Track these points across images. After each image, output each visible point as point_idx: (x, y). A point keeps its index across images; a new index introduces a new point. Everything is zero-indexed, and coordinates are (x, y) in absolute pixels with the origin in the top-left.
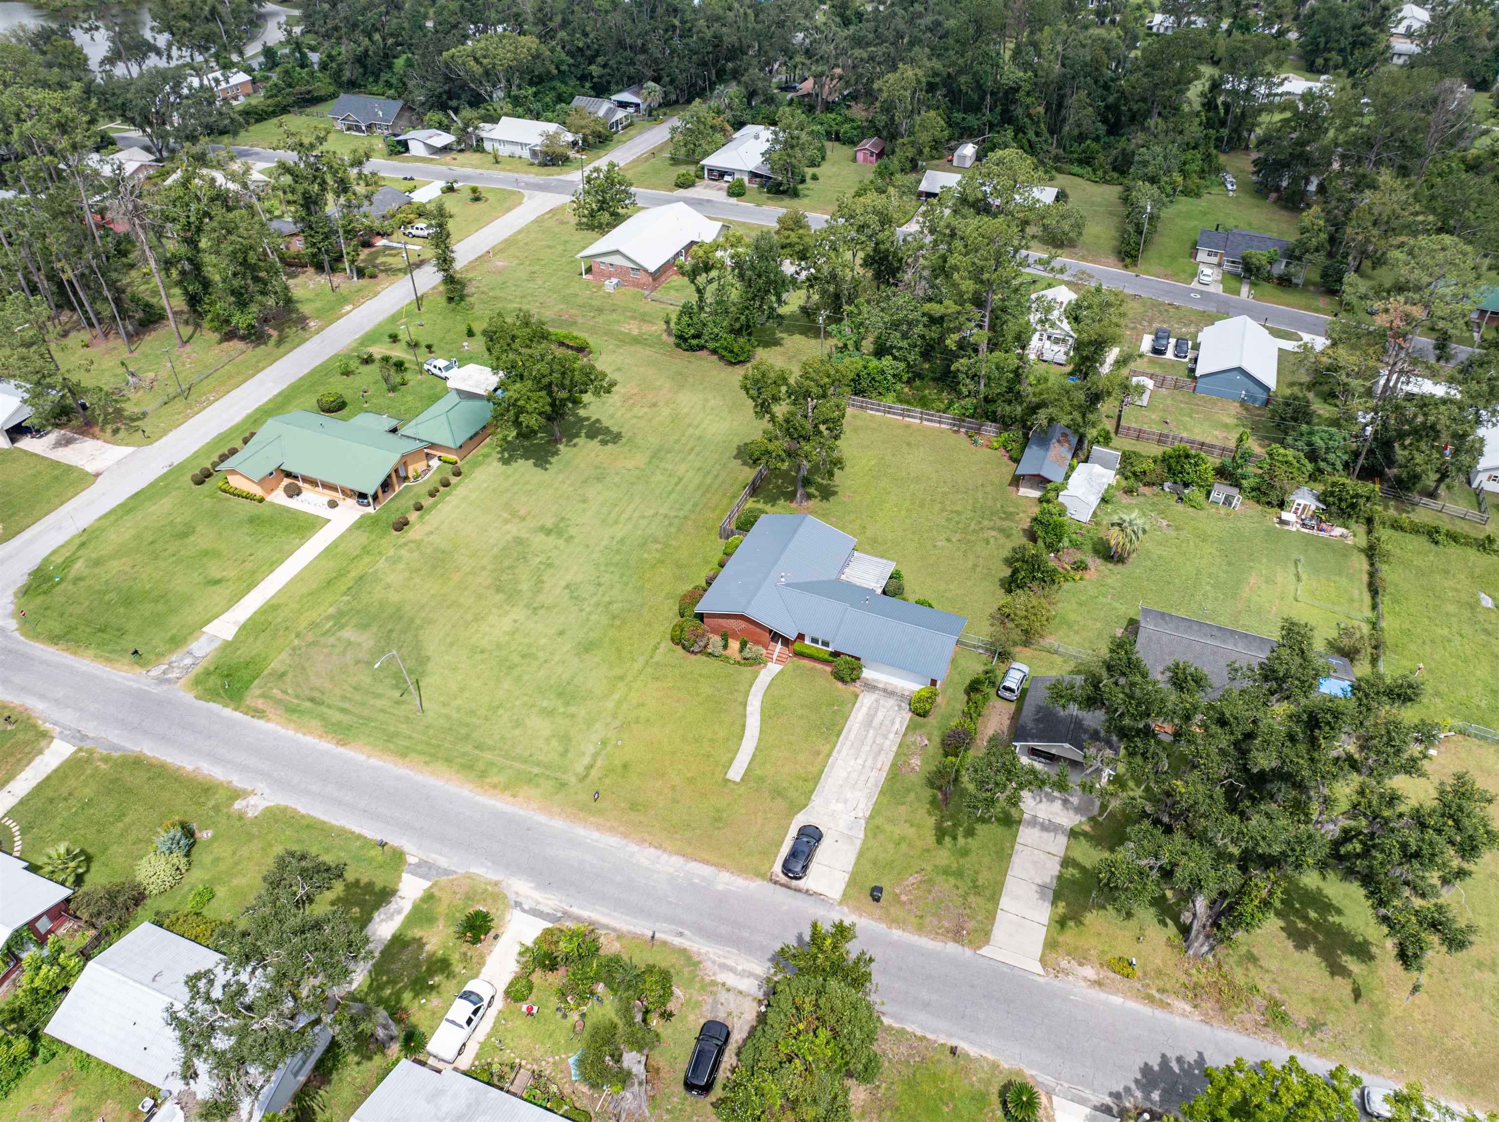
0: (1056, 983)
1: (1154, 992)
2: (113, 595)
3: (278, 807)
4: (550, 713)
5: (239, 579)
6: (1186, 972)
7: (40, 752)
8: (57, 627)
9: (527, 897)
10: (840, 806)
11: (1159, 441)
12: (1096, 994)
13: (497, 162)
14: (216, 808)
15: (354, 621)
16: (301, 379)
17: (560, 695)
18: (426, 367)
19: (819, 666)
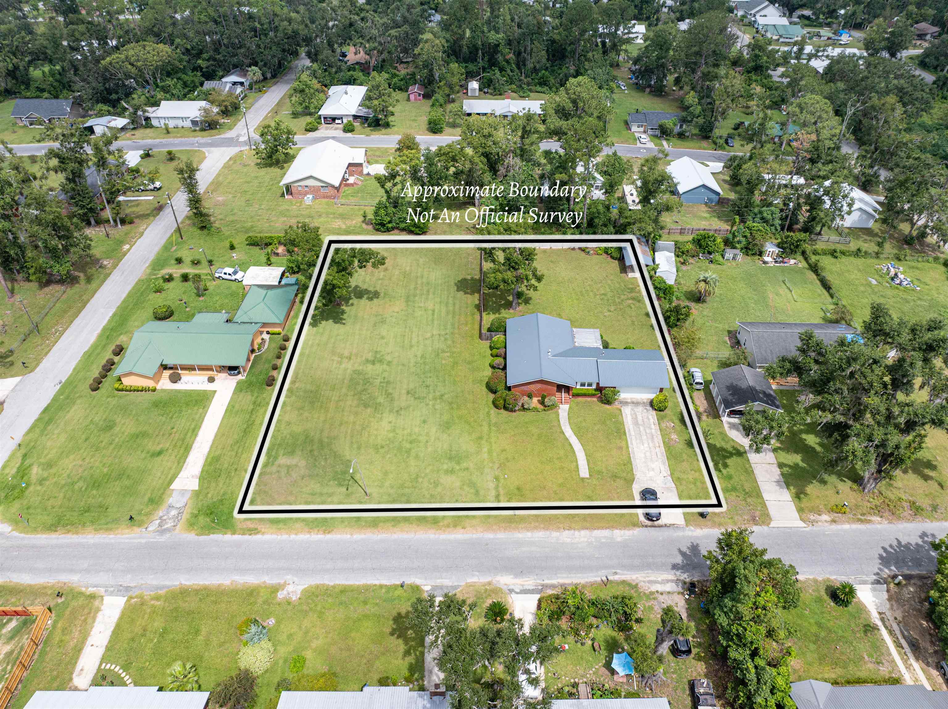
0: (814, 528)
1: (860, 517)
2: (80, 484)
3: (311, 586)
4: (452, 471)
5: (175, 446)
6: (868, 501)
7: (98, 610)
8: (49, 520)
9: (514, 584)
10: (652, 473)
11: (681, 233)
12: (834, 527)
13: (168, 132)
14: (266, 602)
15: (281, 452)
16: (124, 301)
17: (450, 459)
18: (217, 275)
19: (589, 399)
